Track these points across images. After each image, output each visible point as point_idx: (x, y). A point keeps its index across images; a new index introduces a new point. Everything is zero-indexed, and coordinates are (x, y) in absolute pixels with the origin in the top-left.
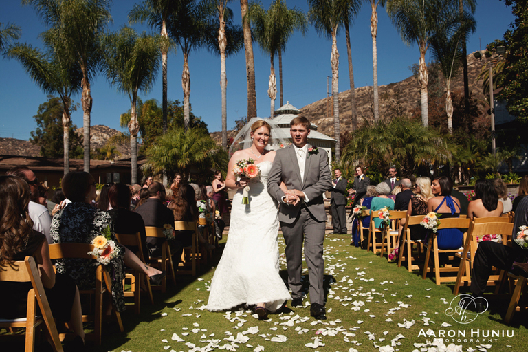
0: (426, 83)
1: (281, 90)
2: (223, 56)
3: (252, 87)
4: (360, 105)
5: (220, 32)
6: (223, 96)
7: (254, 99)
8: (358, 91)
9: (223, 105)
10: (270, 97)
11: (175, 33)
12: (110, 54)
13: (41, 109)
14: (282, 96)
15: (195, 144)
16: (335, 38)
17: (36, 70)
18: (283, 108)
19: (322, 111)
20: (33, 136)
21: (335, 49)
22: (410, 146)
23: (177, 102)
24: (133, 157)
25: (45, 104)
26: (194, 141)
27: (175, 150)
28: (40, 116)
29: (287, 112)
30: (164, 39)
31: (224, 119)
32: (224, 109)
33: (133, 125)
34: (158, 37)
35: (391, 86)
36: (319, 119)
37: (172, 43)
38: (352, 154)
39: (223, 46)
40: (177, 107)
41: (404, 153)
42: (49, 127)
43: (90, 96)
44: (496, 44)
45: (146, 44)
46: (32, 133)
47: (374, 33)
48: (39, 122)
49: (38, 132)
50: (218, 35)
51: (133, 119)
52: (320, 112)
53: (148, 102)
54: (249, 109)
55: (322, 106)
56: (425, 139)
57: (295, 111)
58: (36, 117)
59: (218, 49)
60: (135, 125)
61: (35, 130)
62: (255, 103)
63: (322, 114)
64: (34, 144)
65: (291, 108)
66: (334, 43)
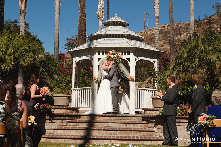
1: (108, 13)
3: (83, 9)
6: (57, 16)
7: (84, 19)
9: (57, 23)
10: (99, 18)
15: (22, 48)
18: (111, 20)
29: (115, 23)
31: (56, 36)
32: (56, 28)
38: (181, 63)
40: (15, 25)
54: (79, 29)
57: (122, 22)
62: (85, 23)
65: (119, 19)
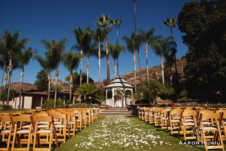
0: (163, 68)
1: (118, 70)
2: (100, 59)
3: (108, 69)
4: (144, 74)
5: (99, 52)
7: (109, 73)
8: (144, 69)
10: (114, 72)
11: (85, 52)
12: (65, 59)
13: (38, 74)
14: (118, 71)
16: (135, 54)
17: (42, 63)
18: (118, 77)
19: (132, 75)
20: (35, 82)
21: (135, 58)
22: (155, 89)
23: (84, 73)
24: (71, 91)
25: (40, 72)
26: (91, 87)
27: (85, 90)
28: (38, 76)
30: (82, 54)
33: (71, 81)
34: (80, 54)
35: (154, 67)
36: (131, 78)
37: (84, 56)
39: (100, 56)
40: (84, 75)
41: (153, 91)
42: (41, 79)
43: (58, 71)
44: (183, 57)
45: (76, 56)
46: (35, 81)
47: (147, 53)
48: (37, 78)
49: (37, 81)
50: (98, 53)
51: (71, 79)
52: (131, 76)
53: (75, 73)
55: (132, 74)
56: (160, 87)
58: (37, 76)
59: (98, 57)
60: (72, 81)
61: (36, 81)
63: (132, 76)
64: (35, 85)
66: (134, 56)
